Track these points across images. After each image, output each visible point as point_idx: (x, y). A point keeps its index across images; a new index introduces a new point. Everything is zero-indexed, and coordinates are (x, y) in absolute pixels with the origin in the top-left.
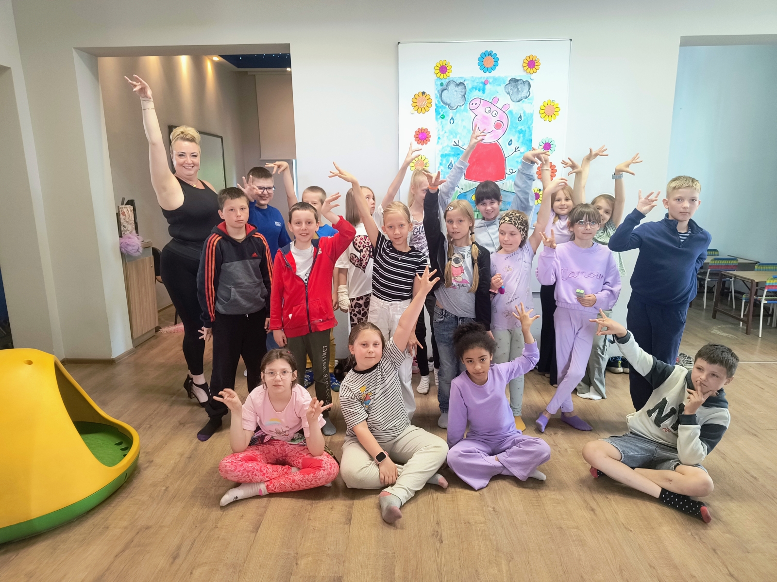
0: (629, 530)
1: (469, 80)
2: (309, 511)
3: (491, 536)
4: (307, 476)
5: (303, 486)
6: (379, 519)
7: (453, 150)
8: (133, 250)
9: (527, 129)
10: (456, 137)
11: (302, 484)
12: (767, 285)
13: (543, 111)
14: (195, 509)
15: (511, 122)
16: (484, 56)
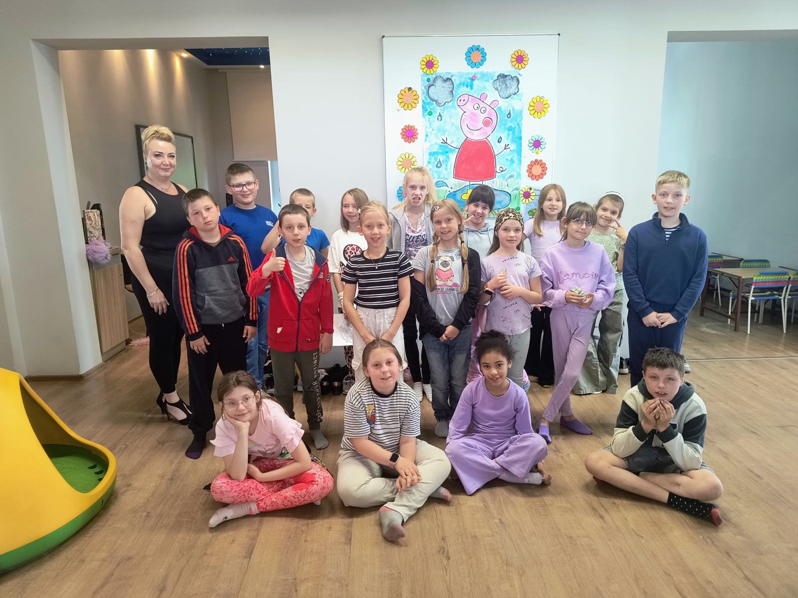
0: (640, 536)
1: (456, 75)
2: (305, 532)
3: (500, 550)
4: (299, 492)
5: (296, 502)
6: (380, 537)
7: (442, 148)
8: (100, 257)
9: (516, 126)
10: (444, 135)
11: (295, 500)
12: (754, 281)
13: (532, 108)
14: (181, 535)
15: (500, 119)
16: (471, 51)
